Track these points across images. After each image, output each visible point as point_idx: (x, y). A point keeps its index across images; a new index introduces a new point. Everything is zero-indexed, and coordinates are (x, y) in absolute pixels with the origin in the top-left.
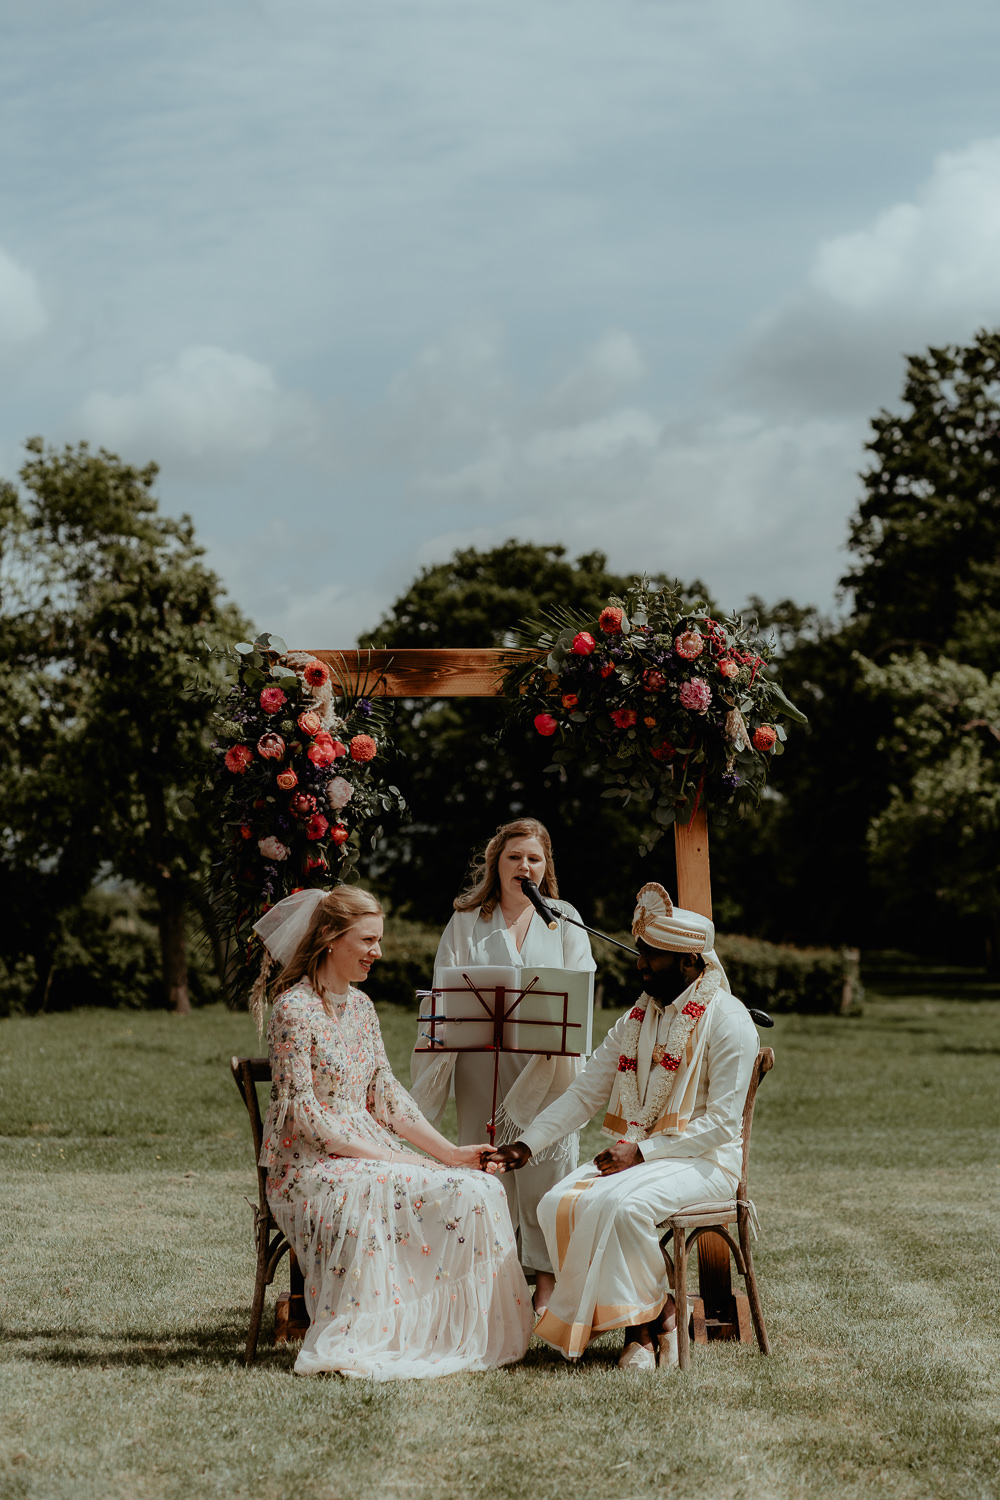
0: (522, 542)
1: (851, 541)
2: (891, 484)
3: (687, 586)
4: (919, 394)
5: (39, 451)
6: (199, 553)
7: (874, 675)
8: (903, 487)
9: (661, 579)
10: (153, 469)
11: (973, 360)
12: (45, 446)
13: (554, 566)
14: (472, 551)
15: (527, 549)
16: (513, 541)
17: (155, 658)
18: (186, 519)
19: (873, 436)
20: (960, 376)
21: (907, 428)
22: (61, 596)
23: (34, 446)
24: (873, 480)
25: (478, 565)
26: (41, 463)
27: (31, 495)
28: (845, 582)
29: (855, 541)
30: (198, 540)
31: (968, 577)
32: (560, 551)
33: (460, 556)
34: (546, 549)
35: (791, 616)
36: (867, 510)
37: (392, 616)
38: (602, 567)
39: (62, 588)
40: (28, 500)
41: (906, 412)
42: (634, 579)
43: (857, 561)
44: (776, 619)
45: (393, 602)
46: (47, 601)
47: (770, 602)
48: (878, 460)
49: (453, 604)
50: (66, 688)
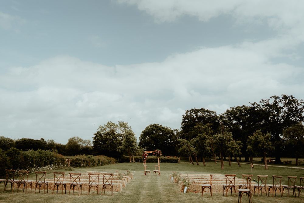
4: (187, 114)
7: (178, 140)
8: (185, 120)
11: (191, 111)
14: (151, 125)
17: (130, 138)
19: (183, 117)
20: (190, 112)
21: (185, 116)
23: (119, 122)
24: (183, 120)
28: (181, 128)
31: (190, 128)
35: (177, 130)
36: (182, 122)
37: (145, 130)
38: (162, 126)
40: (118, 125)
41: (185, 115)
42: (164, 127)
43: (182, 126)
46: (120, 133)
47: (175, 129)
48: (183, 119)
49: (150, 129)
50: (122, 139)
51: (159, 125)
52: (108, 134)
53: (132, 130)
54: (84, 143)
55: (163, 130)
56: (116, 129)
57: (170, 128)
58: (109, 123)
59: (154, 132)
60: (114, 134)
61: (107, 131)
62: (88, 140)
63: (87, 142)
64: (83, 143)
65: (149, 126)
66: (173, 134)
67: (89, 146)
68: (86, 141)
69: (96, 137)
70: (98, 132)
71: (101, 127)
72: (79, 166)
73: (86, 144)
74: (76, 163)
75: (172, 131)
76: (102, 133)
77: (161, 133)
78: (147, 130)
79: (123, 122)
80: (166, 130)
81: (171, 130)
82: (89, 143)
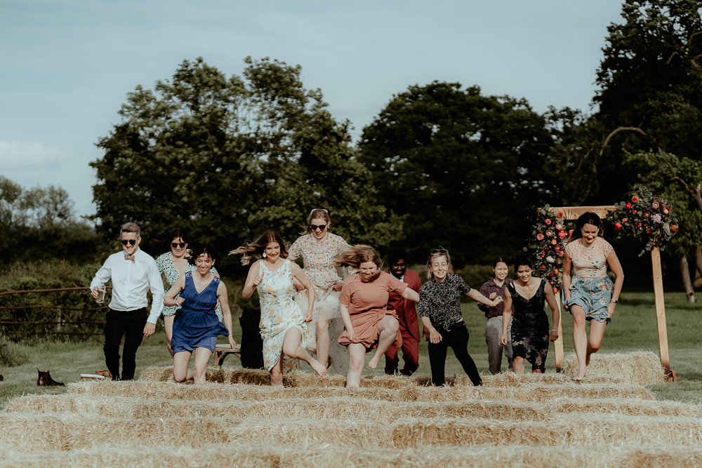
0: (441, 82)
1: (597, 80)
2: (616, 53)
3: (518, 101)
5: (250, 62)
6: (325, 105)
7: (631, 158)
8: (621, 54)
9: (507, 97)
10: (299, 67)
12: (253, 60)
13: (457, 92)
14: (417, 87)
15: (444, 85)
16: (436, 81)
18: (319, 90)
19: (608, 35)
21: (625, 29)
22: (264, 126)
23: (248, 60)
24: (607, 52)
25: (420, 93)
26: (252, 67)
27: (249, 82)
28: (595, 99)
29: (600, 80)
30: (324, 100)
32: (458, 86)
33: (412, 89)
34: (452, 85)
35: (569, 114)
36: (604, 66)
37: (379, 118)
38: (478, 93)
39: (265, 122)
40: (247, 84)
41: (624, 22)
42: (494, 98)
43: (599, 89)
44: (562, 116)
45: (380, 112)
46: (259, 128)
47: (559, 108)
48: (609, 44)
49: (409, 112)
50: (271, 166)
51: (463, 89)
52: (184, 135)
53: (327, 109)
54: (30, 201)
55: (487, 118)
56: (230, 107)
57: (524, 102)
58: (185, 75)
59: (435, 129)
60: (222, 138)
61: (176, 116)
62: (52, 191)
63: (47, 197)
64: (23, 206)
65: (403, 96)
66: (545, 137)
67: (57, 220)
68: (42, 193)
69: (109, 159)
70: (122, 130)
71: (140, 98)
72: (42, 334)
73: (44, 212)
74: (20, 313)
75: (540, 121)
76: (151, 134)
77: (477, 137)
78: (390, 119)
79: (271, 62)
80: (505, 117)
81: (534, 116)
82: (59, 207)
